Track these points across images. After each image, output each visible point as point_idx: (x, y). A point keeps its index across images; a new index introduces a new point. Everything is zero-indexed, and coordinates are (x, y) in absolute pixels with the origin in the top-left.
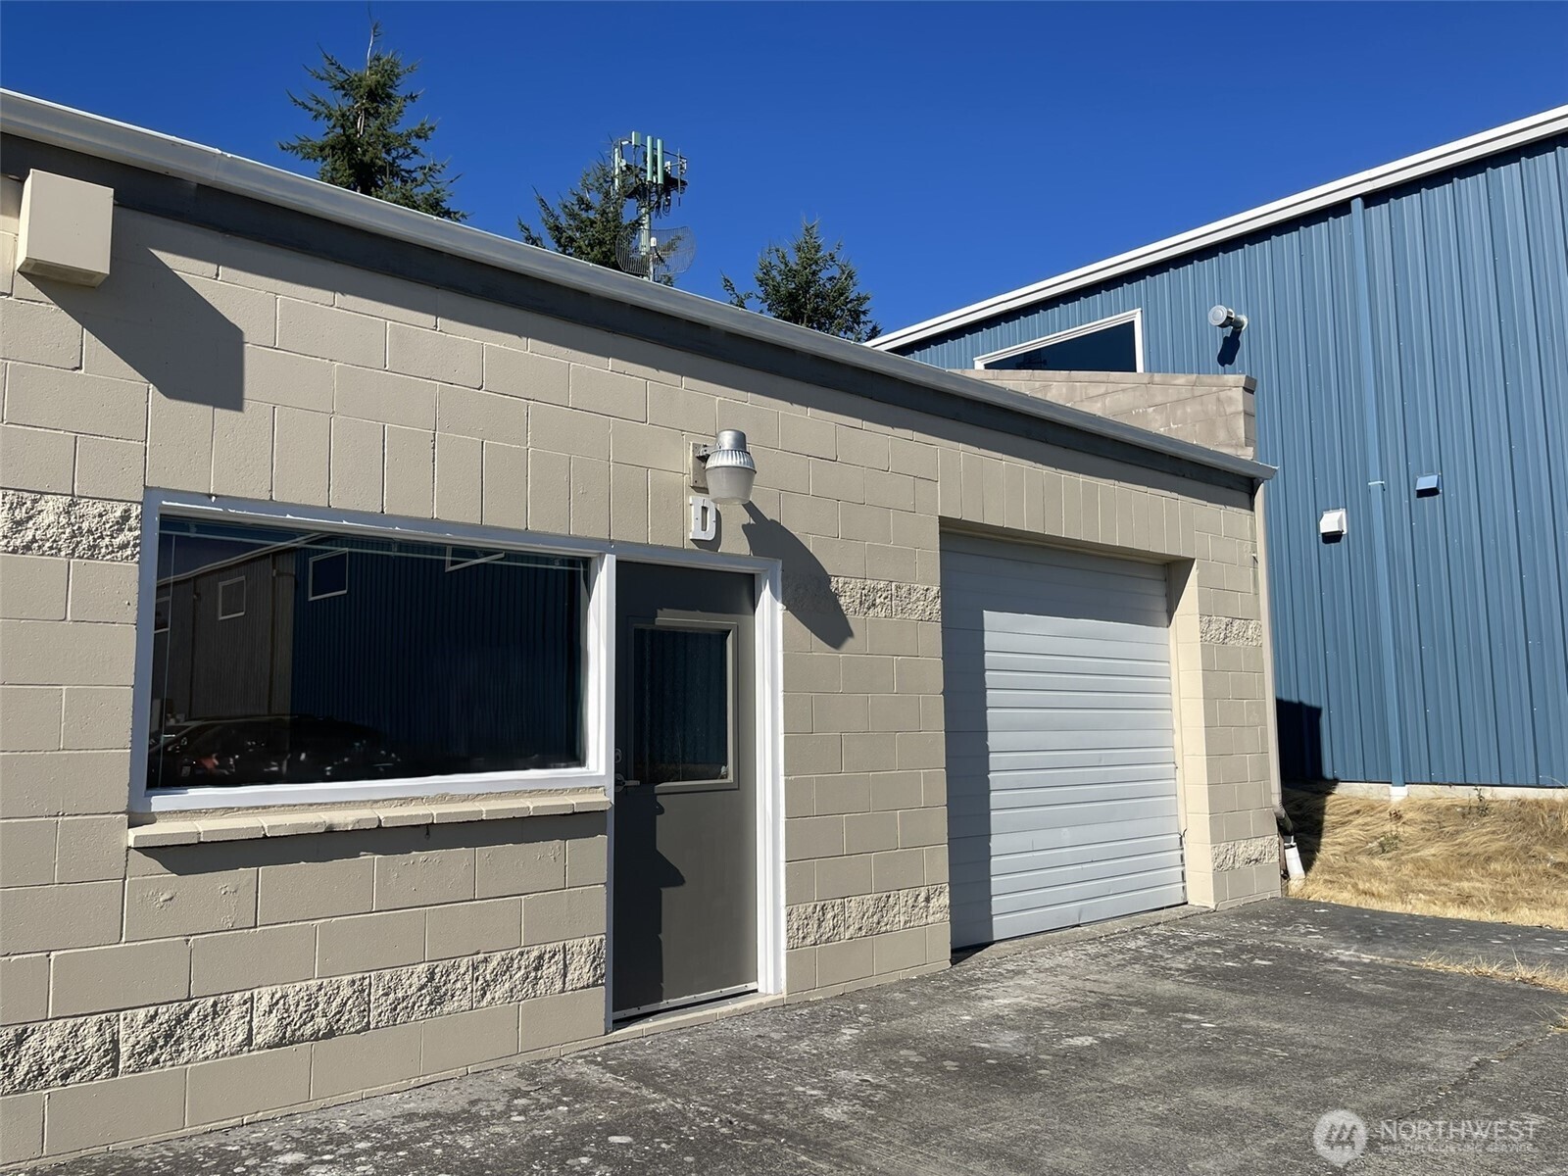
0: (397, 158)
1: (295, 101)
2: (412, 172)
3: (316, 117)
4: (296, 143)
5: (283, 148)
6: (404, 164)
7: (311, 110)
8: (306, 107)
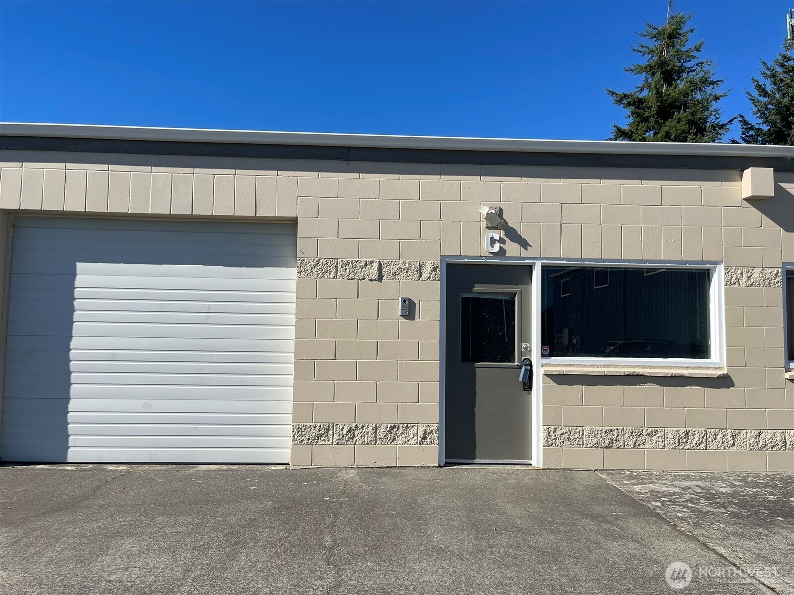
0: (683, 63)
1: (634, 50)
2: (692, 68)
3: (643, 55)
4: (633, 68)
5: (626, 70)
6: (688, 65)
7: (641, 52)
8: (639, 51)
